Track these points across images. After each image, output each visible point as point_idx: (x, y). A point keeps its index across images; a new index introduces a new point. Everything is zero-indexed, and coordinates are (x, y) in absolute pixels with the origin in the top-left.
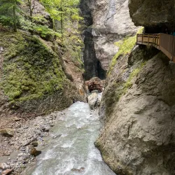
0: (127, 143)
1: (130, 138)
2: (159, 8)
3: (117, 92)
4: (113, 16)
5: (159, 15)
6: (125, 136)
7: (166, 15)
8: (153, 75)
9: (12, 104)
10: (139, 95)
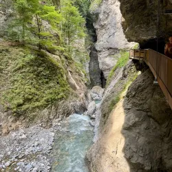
2: (148, 24)
4: (114, 34)
5: (148, 31)
7: (155, 31)
8: (142, 90)
10: (129, 109)
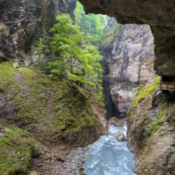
0: (167, 171)
1: (169, 166)
3: (147, 129)
6: (164, 165)
9: (60, 136)
